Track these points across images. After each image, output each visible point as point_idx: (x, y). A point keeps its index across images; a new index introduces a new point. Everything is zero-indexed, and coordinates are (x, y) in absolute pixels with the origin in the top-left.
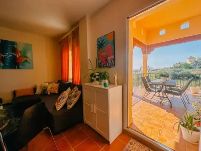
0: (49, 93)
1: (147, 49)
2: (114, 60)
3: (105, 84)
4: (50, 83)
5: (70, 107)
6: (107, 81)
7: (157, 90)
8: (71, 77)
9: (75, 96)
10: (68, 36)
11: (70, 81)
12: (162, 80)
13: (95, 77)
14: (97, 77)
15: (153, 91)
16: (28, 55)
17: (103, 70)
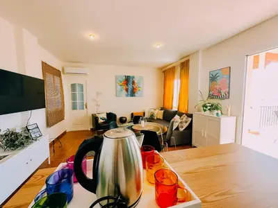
0: (155, 118)
2: (229, 93)
3: (217, 114)
4: (155, 110)
6: (219, 112)
9: (186, 122)
10: (174, 67)
11: (175, 109)
13: (206, 107)
14: (209, 108)
16: (141, 86)
17: (215, 101)
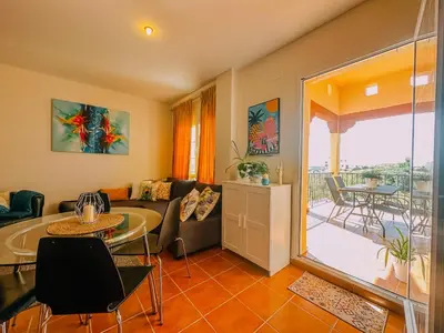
0: (154, 199)
1: (340, 123)
2: (278, 143)
3: (263, 181)
4: (154, 182)
5: (201, 218)
6: (267, 176)
7: (356, 204)
8: (193, 171)
10: (191, 100)
11: (192, 178)
12: (368, 184)
13: (245, 170)
14: (249, 170)
15: (348, 205)
16: (123, 131)
17: (257, 160)
